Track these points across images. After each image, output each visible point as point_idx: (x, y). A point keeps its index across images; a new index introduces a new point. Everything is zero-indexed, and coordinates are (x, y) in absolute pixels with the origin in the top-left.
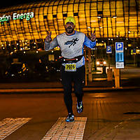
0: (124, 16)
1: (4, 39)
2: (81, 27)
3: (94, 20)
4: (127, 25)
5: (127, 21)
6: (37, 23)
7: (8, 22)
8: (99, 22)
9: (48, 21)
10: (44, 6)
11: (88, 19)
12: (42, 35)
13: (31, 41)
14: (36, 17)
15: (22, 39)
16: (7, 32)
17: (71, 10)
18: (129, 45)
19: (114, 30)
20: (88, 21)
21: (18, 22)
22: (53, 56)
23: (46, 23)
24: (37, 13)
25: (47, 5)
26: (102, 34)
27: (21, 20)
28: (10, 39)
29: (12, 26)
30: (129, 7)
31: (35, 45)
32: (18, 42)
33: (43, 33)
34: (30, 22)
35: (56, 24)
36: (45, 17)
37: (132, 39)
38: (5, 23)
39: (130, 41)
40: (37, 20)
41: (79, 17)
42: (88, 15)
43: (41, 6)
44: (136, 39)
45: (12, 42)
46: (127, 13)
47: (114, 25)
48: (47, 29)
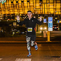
0: (53, 3)
2: (31, 8)
3: (38, 5)
4: (55, 7)
5: (55, 5)
6: (8, 6)
8: (40, 6)
9: (13, 4)
12: (10, 12)
13: (4, 15)
14: (7, 2)
18: (56, 18)
20: (35, 5)
22: (16, 23)
23: (12, 6)
26: (42, 12)
31: (6, 17)
33: (10, 11)
34: (4, 5)
35: (17, 6)
36: (12, 2)
37: (58, 15)
39: (57, 16)
40: (8, 4)
41: (30, 3)
44: (59, 15)
46: (55, 1)
47: (48, 7)
48: (13, 9)
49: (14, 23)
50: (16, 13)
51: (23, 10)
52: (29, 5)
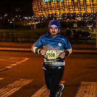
1: (47, 13)
7: (50, 2)
9: (74, 2)
12: (70, 11)
13: (63, 14)
15: (58, 13)
16: (49, 8)
21: (56, 2)
22: (76, 24)
23: (73, 4)
29: (52, 5)
32: (55, 14)
34: (63, 3)
35: (79, 4)
38: (48, 3)
40: (67, 2)
45: (52, 14)
48: (73, 7)
50: (77, 12)
51: (86, 9)
52: (91, 3)
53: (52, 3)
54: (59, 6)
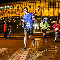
0: (48, 8)
1: (1, 16)
2: (32, 12)
3: (37, 9)
4: (49, 11)
7: (3, 9)
8: (39, 10)
9: (19, 9)
10: (17, 4)
11: (34, 9)
12: (16, 15)
13: (12, 17)
15: (9, 16)
16: (3, 13)
17: (28, 5)
19: (44, 13)
21: (7, 9)
23: (18, 10)
24: (14, 6)
25: (19, 3)
26: (40, 15)
27: (8, 9)
28: (4, 16)
29: (5, 11)
30: (50, 4)
32: (7, 17)
34: (12, 10)
35: (22, 10)
36: (18, 8)
37: (51, 17)
40: (15, 9)
41: (31, 8)
42: (34, 7)
43: (16, 4)
44: (53, 17)
45: (4, 17)
46: (50, 7)
47: (44, 11)
48: (19, 12)
49: (19, 23)
50: (21, 15)
52: (30, 10)
53: (5, 10)
54: (9, 12)
